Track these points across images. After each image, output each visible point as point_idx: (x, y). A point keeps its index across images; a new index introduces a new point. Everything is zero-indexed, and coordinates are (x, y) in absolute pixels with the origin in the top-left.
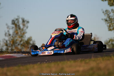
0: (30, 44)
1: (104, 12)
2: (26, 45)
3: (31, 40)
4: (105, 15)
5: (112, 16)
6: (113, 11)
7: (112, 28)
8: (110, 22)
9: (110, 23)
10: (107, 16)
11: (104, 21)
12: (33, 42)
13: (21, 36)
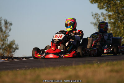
0: (13, 48)
1: (94, 15)
2: (9, 49)
3: (15, 43)
4: (94, 18)
5: (102, 20)
6: (103, 15)
10: (97, 20)
11: (93, 25)
12: (16, 45)
13: (3, 40)
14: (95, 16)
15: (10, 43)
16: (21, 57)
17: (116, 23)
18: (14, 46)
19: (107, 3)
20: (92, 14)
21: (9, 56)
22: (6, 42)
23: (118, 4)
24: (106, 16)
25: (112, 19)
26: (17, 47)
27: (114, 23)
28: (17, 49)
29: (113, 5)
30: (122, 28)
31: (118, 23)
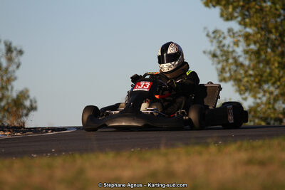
0: (25, 107)
2: (15, 109)
3: (28, 97)
4: (212, 42)
5: (229, 46)
6: (231, 34)
7: (227, 75)
8: (223, 61)
9: (225, 64)
10: (217, 45)
11: (210, 56)
12: (31, 101)
13: (3, 88)
14: (212, 36)
15: (18, 96)
16: (43, 129)
17: (262, 53)
18: (27, 103)
19: (243, 7)
20: (206, 33)
21: (16, 124)
22: (7, 93)
23: (267, 9)
24: (240, 36)
25: (252, 43)
26: (34, 105)
27: (257, 53)
28: (33, 108)
29: (256, 12)
30: (276, 65)
31: (267, 52)
